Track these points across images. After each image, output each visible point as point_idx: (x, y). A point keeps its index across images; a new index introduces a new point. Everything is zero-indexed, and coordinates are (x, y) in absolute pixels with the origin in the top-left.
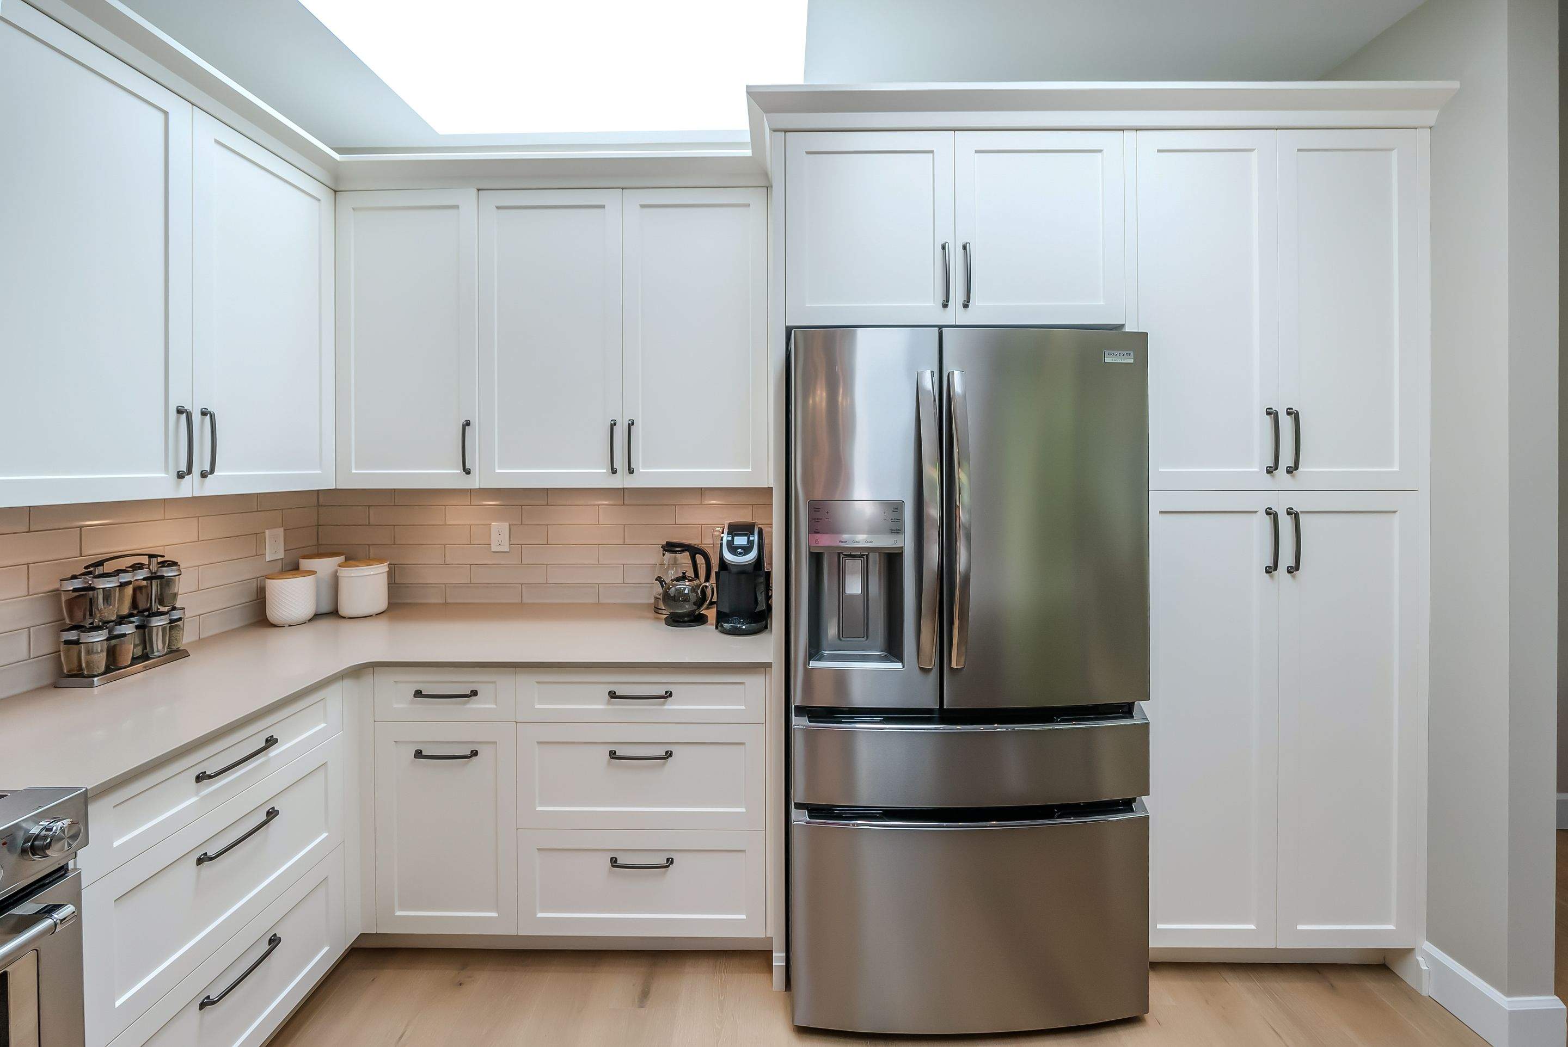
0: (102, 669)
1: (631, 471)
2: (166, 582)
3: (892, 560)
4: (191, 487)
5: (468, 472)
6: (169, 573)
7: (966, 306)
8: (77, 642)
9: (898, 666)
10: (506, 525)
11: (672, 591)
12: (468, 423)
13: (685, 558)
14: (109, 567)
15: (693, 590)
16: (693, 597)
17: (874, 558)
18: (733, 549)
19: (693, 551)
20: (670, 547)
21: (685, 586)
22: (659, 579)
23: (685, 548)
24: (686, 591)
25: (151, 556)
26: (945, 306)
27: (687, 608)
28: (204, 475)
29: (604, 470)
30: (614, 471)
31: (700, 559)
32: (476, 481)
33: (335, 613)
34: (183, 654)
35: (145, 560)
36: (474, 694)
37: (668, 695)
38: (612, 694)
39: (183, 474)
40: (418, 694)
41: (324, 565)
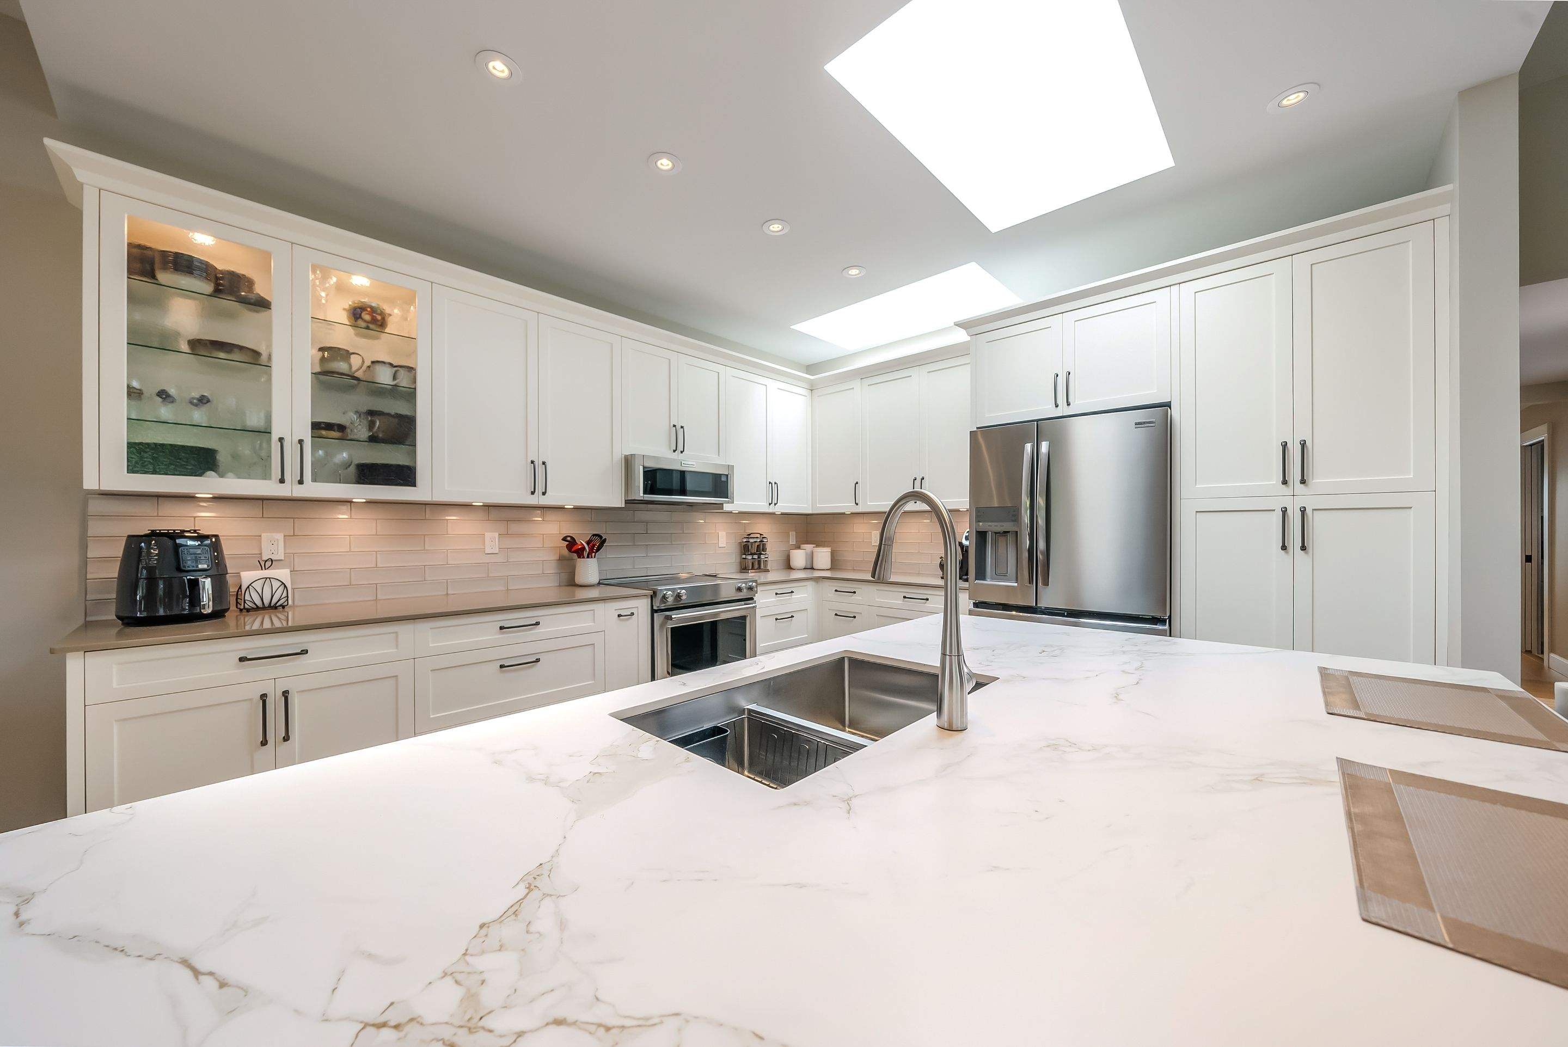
0: (751, 568)
2: (764, 545)
3: (1016, 534)
4: (771, 509)
5: (857, 504)
6: (765, 540)
8: (746, 558)
9: (1017, 584)
10: (878, 533)
12: (857, 483)
14: (752, 536)
17: (1012, 535)
25: (761, 534)
26: (1056, 406)
28: (775, 504)
32: (861, 509)
33: (812, 568)
34: (768, 571)
35: (759, 536)
36: (855, 592)
37: (927, 599)
38: (905, 597)
39: (770, 504)
40: (836, 591)
41: (809, 547)
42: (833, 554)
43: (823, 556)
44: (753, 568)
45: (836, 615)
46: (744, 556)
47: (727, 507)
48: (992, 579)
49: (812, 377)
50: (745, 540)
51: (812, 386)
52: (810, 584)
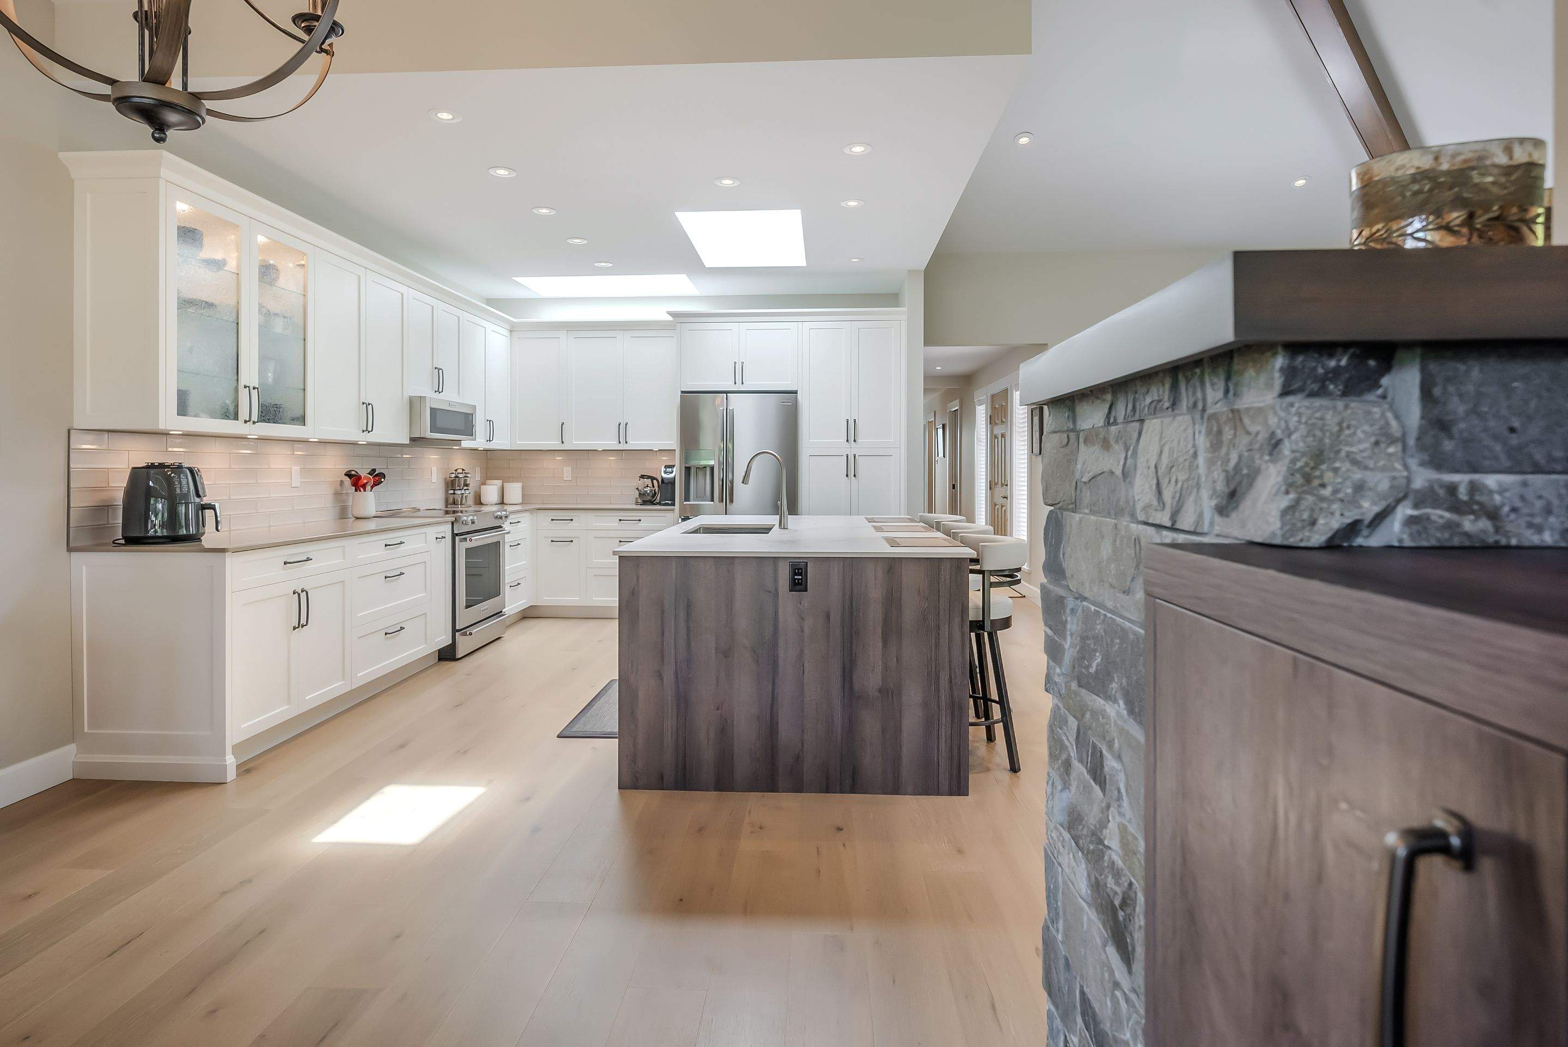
1: (626, 443)
2: (467, 481)
3: (712, 468)
5: (561, 442)
6: (467, 476)
7: (742, 383)
8: (454, 494)
9: (713, 503)
10: (570, 468)
11: (642, 492)
12: (564, 423)
13: (648, 482)
14: (458, 471)
15: (651, 491)
16: (651, 494)
17: (708, 469)
18: (665, 472)
19: (652, 478)
20: (642, 477)
21: (648, 490)
22: (638, 489)
23: (649, 477)
24: (648, 492)
25: (463, 470)
26: (735, 383)
27: (649, 498)
28: (491, 441)
29: (616, 442)
30: (620, 443)
31: (655, 481)
32: (566, 447)
33: (502, 503)
36: (572, 520)
37: (640, 520)
38: (620, 520)
39: (487, 441)
40: (552, 520)
41: (499, 482)
42: (523, 488)
43: (514, 491)
44: (461, 504)
45: (552, 541)
46: (452, 492)
47: (467, 443)
48: (694, 500)
49: (515, 320)
50: (453, 476)
51: (512, 327)
52: (527, 515)
